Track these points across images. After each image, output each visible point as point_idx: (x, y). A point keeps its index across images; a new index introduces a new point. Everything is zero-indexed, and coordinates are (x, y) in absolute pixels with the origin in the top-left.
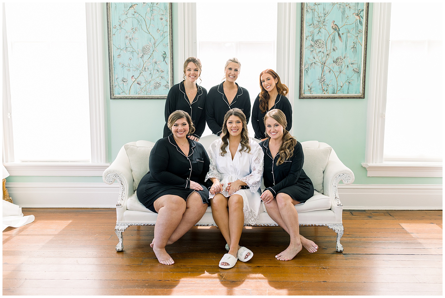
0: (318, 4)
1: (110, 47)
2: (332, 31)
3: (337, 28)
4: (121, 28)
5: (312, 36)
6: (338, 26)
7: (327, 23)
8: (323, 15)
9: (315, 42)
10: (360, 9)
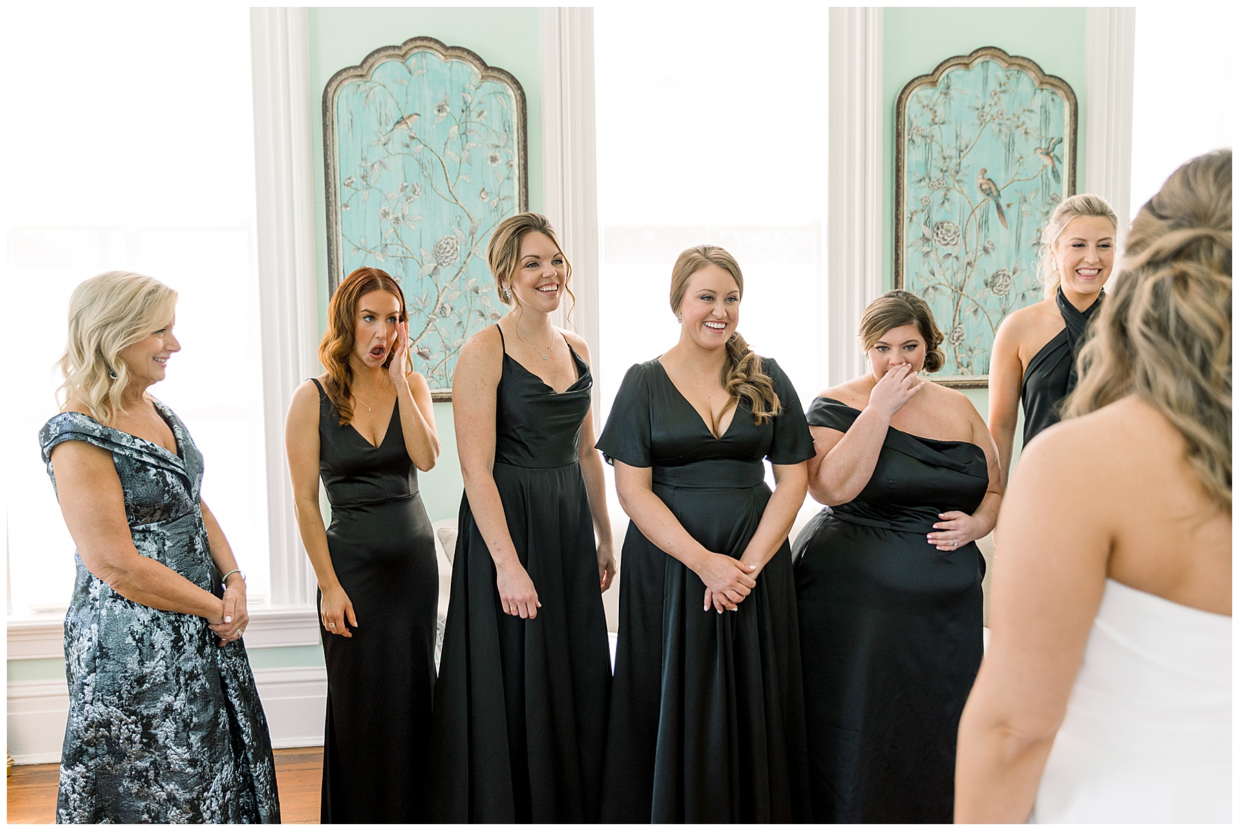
0: (941, 122)
1: (335, 243)
2: (980, 196)
3: (993, 189)
4: (369, 186)
5: (926, 211)
6: (996, 183)
7: (966, 175)
8: (954, 153)
9: (935, 229)
10: (1053, 138)
